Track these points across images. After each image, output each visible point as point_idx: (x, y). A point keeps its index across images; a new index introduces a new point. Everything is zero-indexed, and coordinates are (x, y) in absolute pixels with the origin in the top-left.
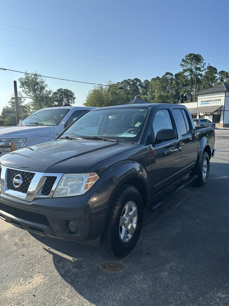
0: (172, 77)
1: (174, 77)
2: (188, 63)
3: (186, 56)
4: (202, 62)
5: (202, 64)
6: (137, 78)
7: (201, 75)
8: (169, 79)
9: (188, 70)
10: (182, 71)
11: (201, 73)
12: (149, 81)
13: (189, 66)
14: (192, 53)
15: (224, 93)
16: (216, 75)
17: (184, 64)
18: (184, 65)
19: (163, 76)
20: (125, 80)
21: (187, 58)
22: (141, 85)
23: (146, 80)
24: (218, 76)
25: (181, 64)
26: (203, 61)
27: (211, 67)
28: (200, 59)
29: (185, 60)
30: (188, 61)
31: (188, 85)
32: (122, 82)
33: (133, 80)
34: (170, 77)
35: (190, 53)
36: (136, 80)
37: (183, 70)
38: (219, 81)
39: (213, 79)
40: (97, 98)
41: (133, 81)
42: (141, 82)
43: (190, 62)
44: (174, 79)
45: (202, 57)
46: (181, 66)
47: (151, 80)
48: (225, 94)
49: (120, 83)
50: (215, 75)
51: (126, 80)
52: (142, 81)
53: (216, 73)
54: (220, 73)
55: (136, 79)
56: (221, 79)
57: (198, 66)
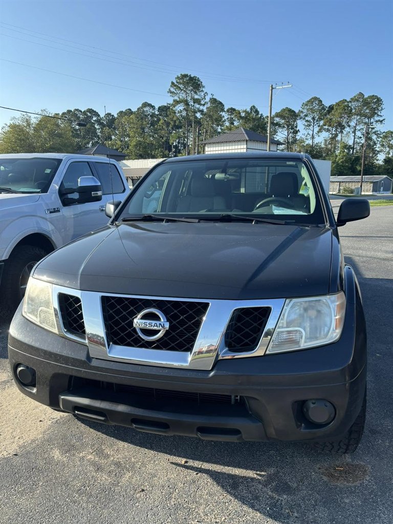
0: (153, 112)
1: (157, 113)
2: (182, 90)
3: (176, 77)
4: (202, 91)
5: (202, 94)
6: (91, 109)
7: (202, 111)
8: (148, 115)
9: (181, 102)
10: (171, 102)
11: (201, 108)
12: (113, 116)
13: (182, 95)
14: (186, 73)
15: (245, 143)
16: (223, 114)
17: (174, 90)
18: (175, 92)
19: (138, 109)
20: (69, 111)
21: (178, 81)
22: (99, 122)
23: (109, 114)
24: (225, 116)
25: (169, 89)
26: (204, 89)
27: (215, 100)
28: (199, 85)
29: (176, 83)
30: (181, 86)
31: (183, 127)
32: (64, 114)
33: (84, 111)
34: (151, 110)
35: (183, 74)
36: (90, 113)
37: (174, 101)
38: (227, 124)
39: (219, 120)
40: (20, 140)
41: (85, 113)
42: (99, 115)
43: (184, 89)
44: (157, 115)
45: (202, 83)
46: (169, 94)
47: (118, 114)
48: (247, 144)
49: (60, 114)
50: (221, 113)
51: (71, 111)
52: (102, 115)
53: (223, 110)
54: (228, 111)
55: (91, 111)
56: (230, 120)
57: (196, 97)
